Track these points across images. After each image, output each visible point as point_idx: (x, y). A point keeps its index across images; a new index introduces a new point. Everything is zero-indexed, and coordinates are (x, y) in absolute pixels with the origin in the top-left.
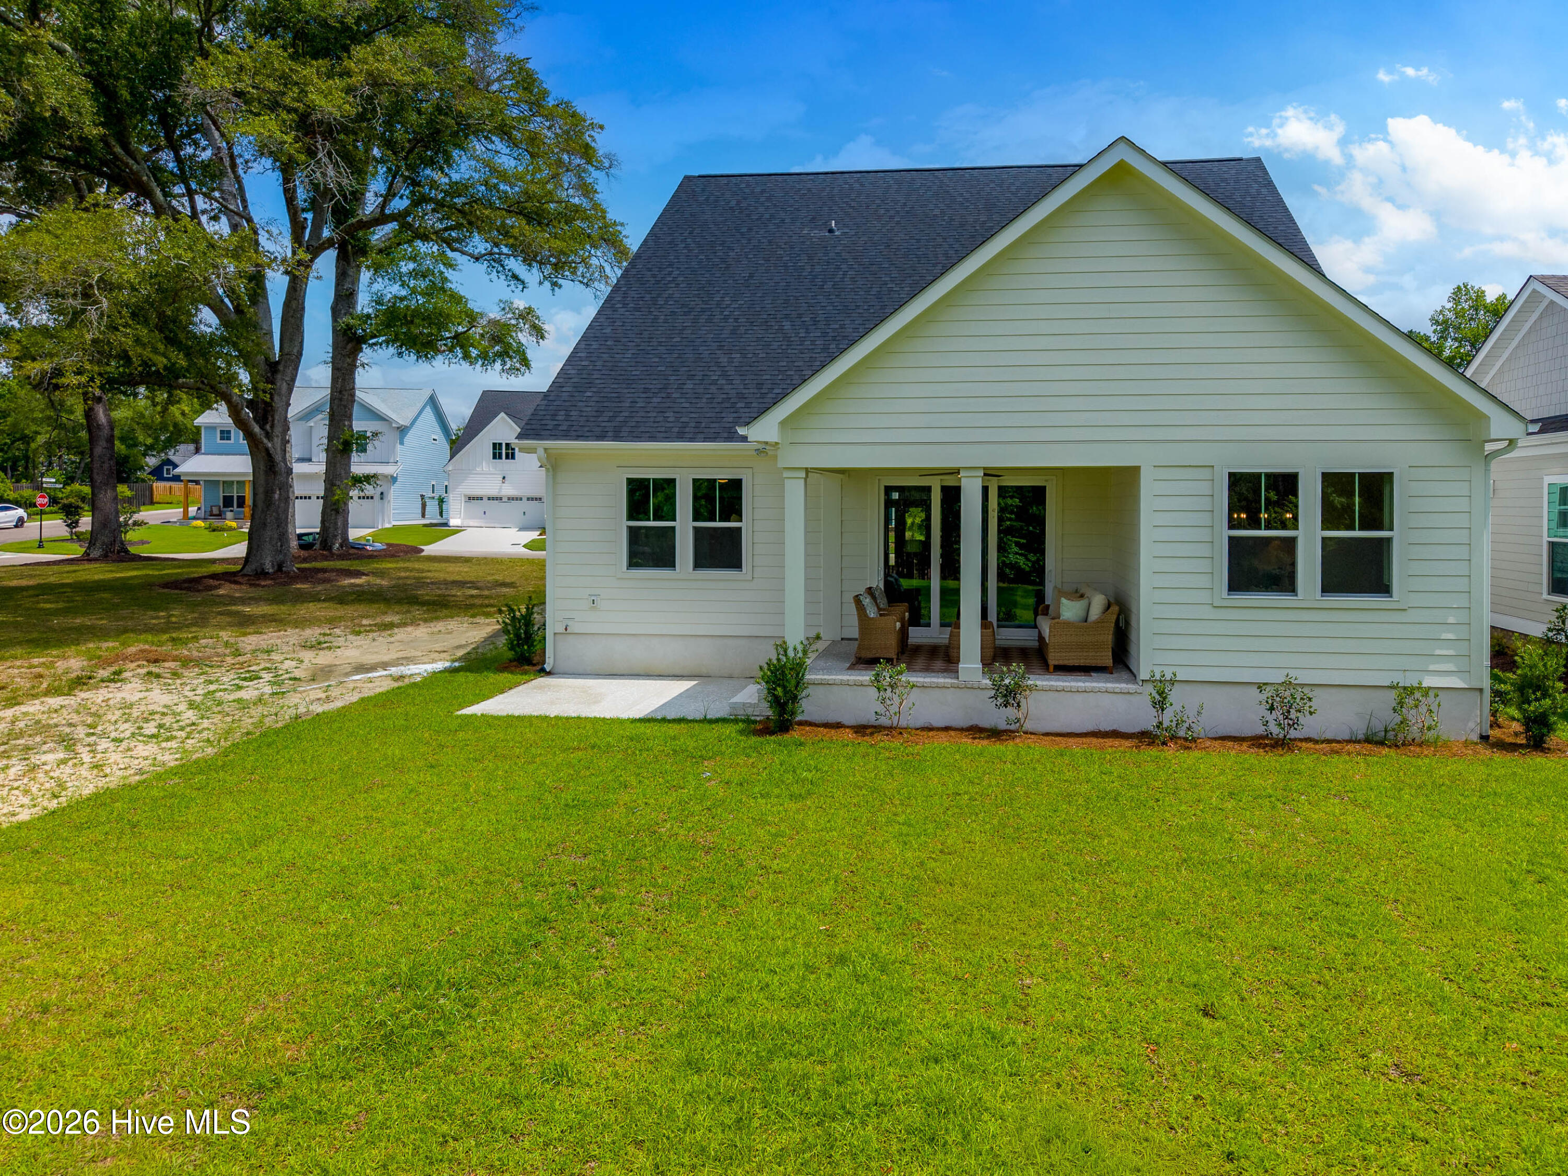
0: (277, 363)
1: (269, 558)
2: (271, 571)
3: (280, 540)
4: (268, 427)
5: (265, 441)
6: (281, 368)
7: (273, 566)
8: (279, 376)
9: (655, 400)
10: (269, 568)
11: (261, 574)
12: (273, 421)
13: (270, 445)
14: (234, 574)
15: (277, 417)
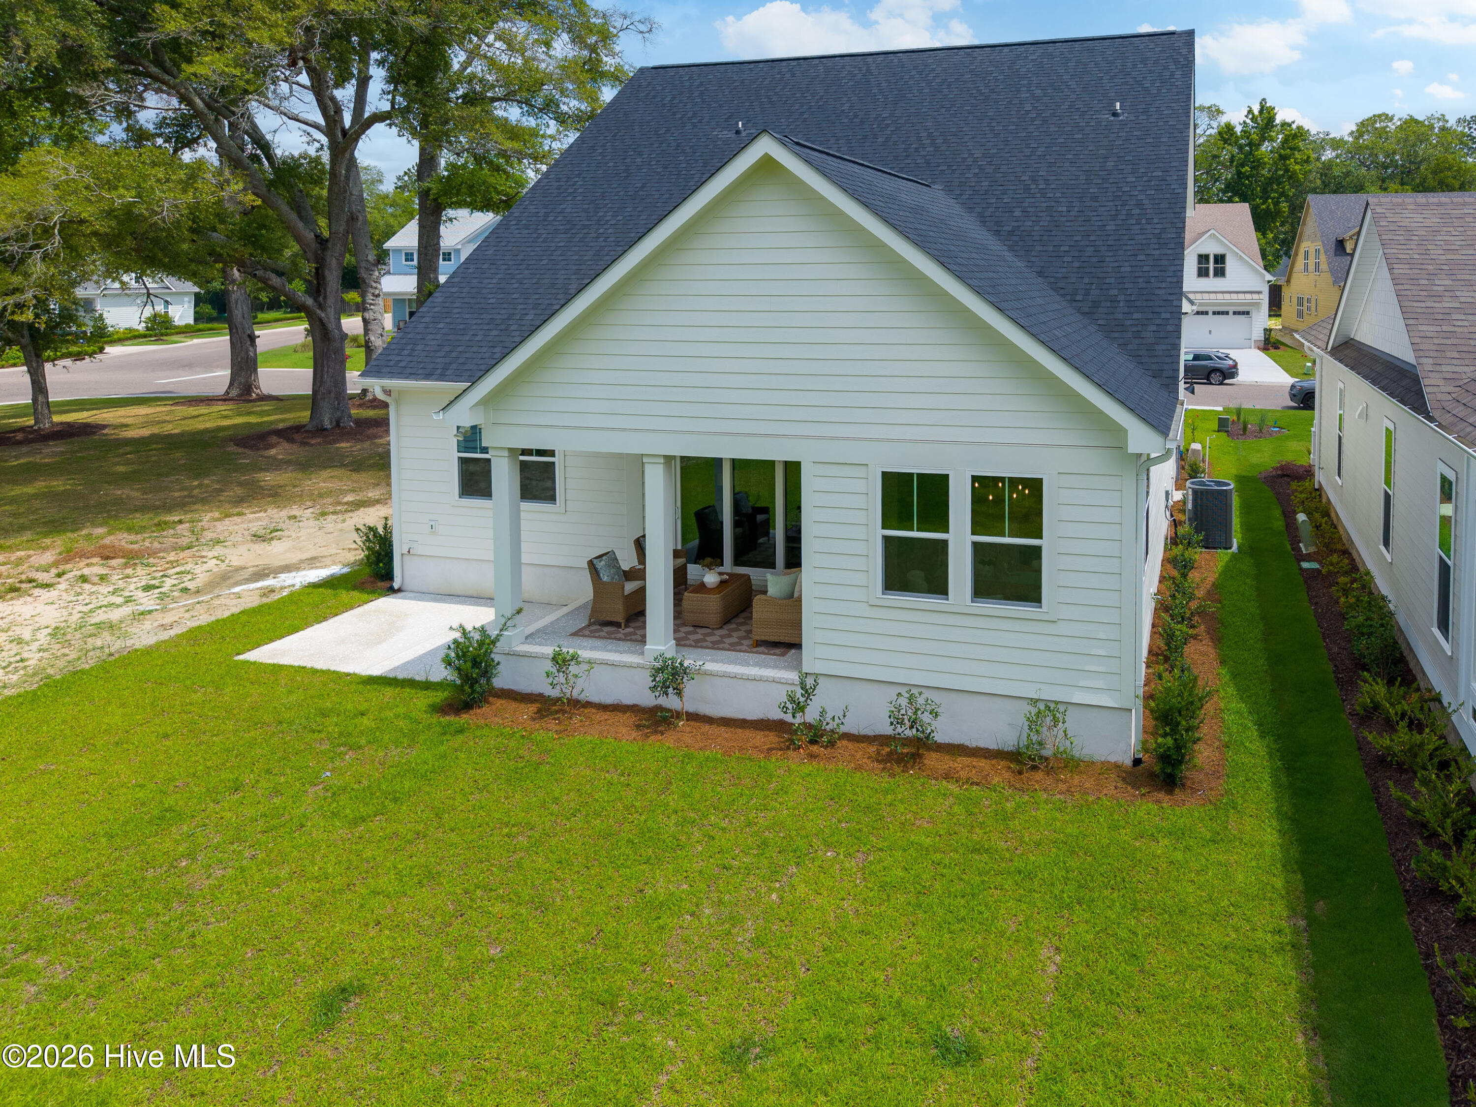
0: (327, 240)
1: (328, 415)
2: (329, 427)
3: (337, 399)
4: (321, 299)
5: (319, 312)
6: (330, 245)
7: (331, 423)
8: (329, 253)
9: (494, 333)
10: (327, 424)
11: (321, 431)
12: (325, 293)
13: (323, 315)
14: (298, 428)
15: (329, 290)
